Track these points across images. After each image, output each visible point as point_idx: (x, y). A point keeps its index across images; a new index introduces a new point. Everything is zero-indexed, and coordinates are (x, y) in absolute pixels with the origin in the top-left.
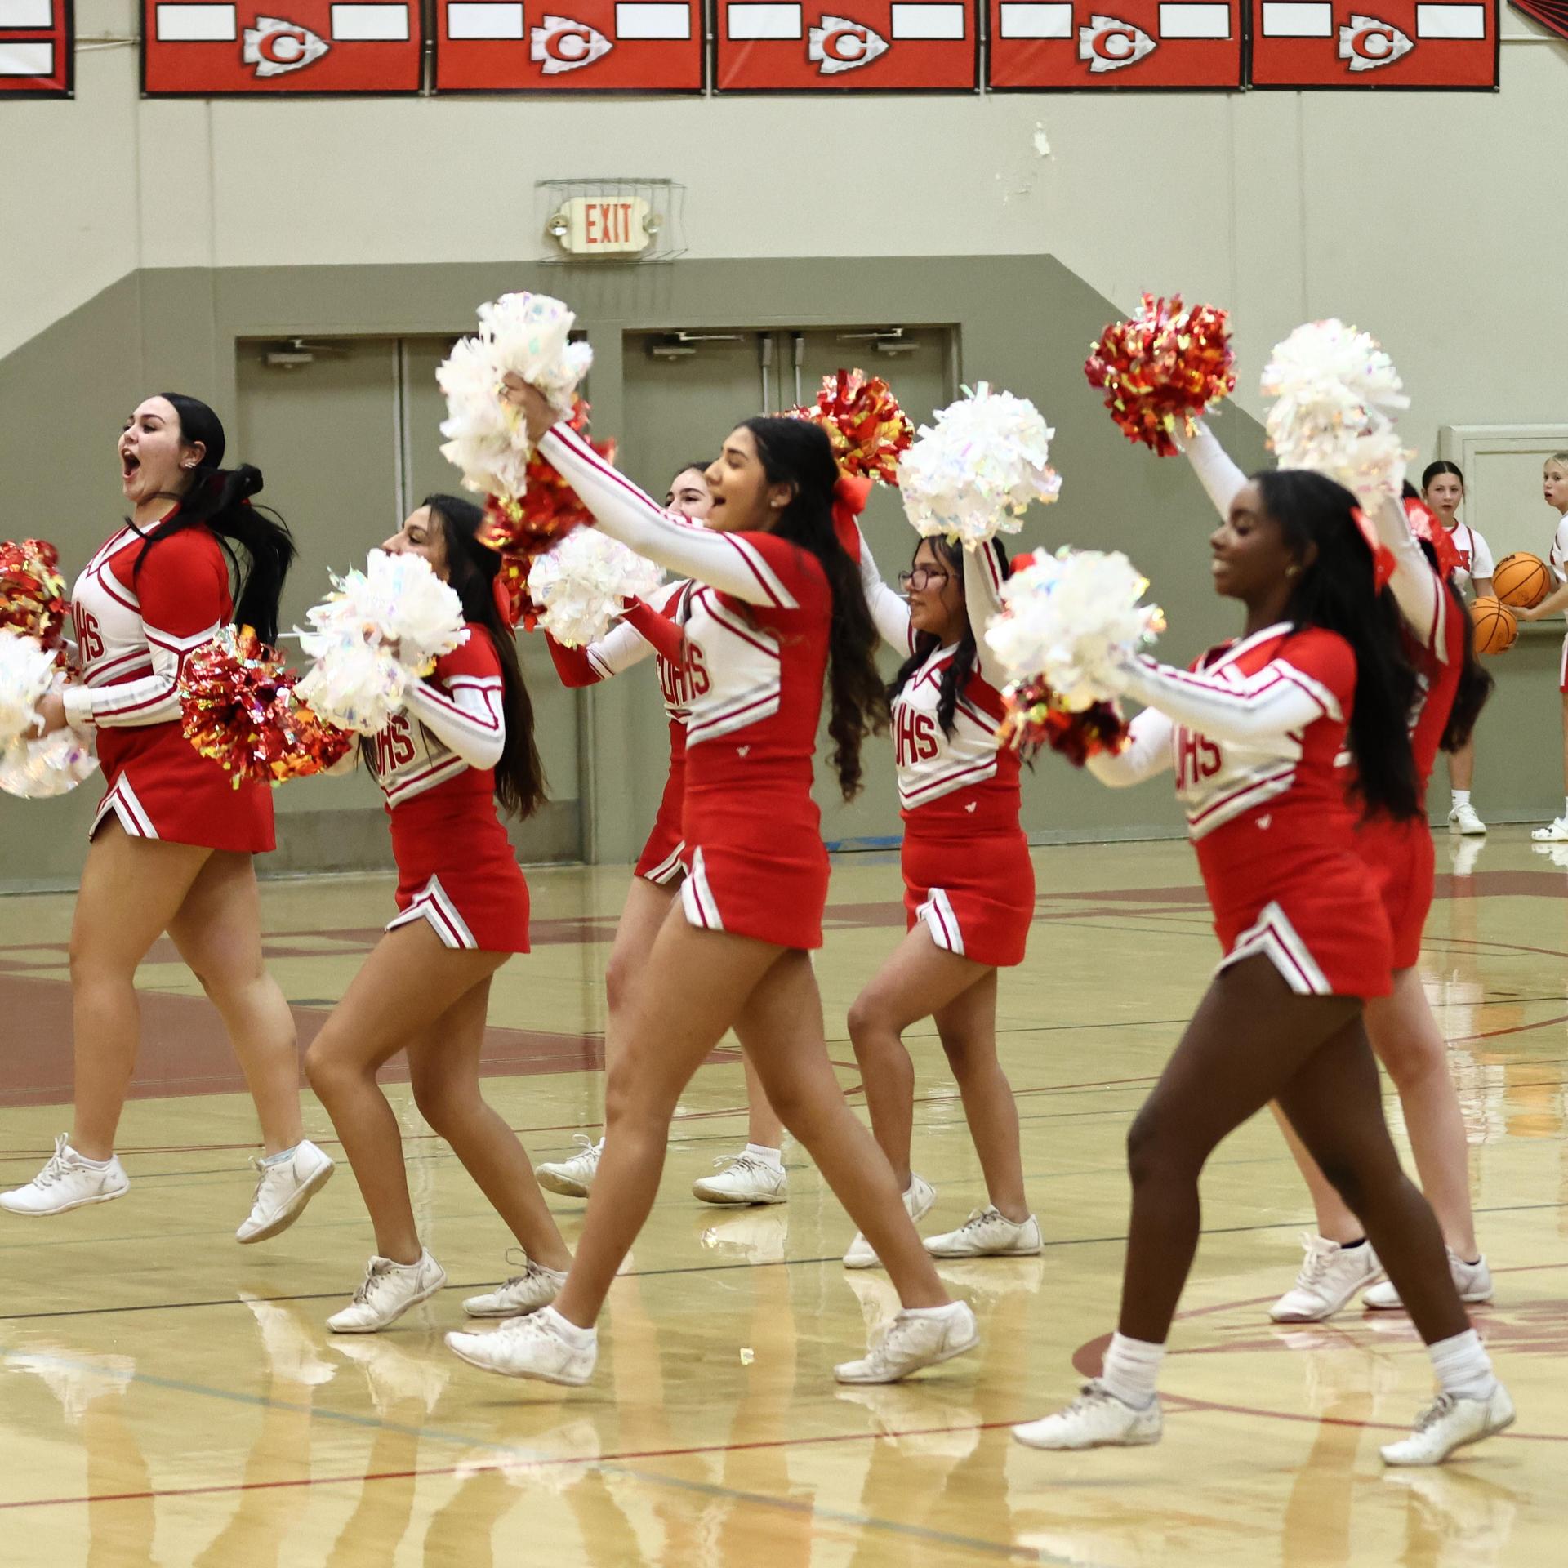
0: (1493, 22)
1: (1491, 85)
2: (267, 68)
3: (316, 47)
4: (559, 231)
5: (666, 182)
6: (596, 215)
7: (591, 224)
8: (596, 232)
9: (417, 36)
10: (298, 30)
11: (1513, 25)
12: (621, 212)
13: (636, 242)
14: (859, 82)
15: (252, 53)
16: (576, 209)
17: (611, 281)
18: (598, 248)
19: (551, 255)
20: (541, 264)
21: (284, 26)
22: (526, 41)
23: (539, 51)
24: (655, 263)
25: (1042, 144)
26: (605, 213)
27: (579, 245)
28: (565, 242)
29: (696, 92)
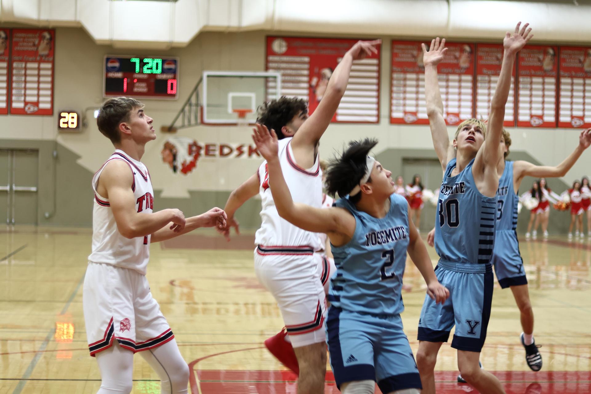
3: (415, 118)
10: (412, 116)
25: (525, 136)
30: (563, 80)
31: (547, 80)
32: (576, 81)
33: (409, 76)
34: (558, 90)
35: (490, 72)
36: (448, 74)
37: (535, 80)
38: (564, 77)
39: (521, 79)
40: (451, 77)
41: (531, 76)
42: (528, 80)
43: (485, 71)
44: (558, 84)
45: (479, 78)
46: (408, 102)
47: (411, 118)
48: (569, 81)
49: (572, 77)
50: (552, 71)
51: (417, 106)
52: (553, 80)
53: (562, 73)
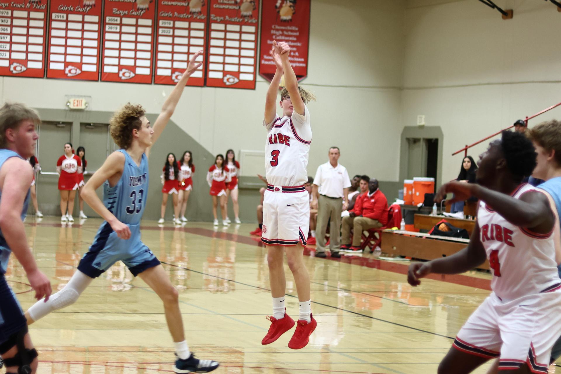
0: (255, 77)
1: (254, 88)
2: (14, 72)
3: (24, 69)
4: (68, 104)
5: (90, 97)
6: (76, 102)
7: (74, 103)
8: (76, 105)
9: (44, 68)
10: (21, 65)
11: (259, 78)
12: (80, 102)
13: (83, 107)
14: (129, 81)
15: (12, 69)
16: (72, 101)
17: (78, 114)
18: (76, 107)
19: (67, 108)
20: (65, 110)
21: (18, 65)
22: (64, 70)
23: (67, 72)
24: (87, 111)
25: (164, 94)
26: (77, 101)
27: (72, 106)
28: (70, 106)
29: (97, 81)
30: (214, 26)
31: (194, 25)
32: (230, 27)
33: (16, 14)
34: (207, 38)
35: (122, 13)
36: (68, 12)
37: (178, 24)
38: (216, 22)
39: (161, 23)
40: (71, 17)
41: (175, 19)
42: (170, 24)
43: (115, 10)
44: (208, 31)
45: (108, 19)
46: (15, 47)
47: (20, 68)
48: (221, 27)
49: (226, 23)
50: (200, 13)
51: (27, 52)
52: (202, 26)
53: (213, 16)
